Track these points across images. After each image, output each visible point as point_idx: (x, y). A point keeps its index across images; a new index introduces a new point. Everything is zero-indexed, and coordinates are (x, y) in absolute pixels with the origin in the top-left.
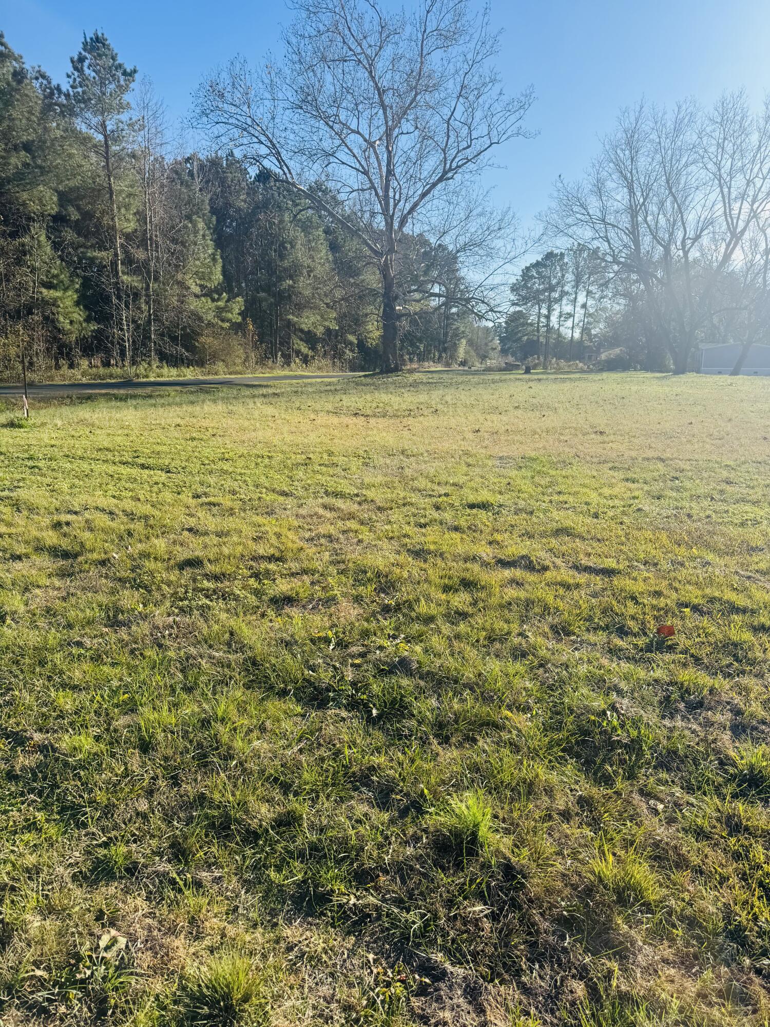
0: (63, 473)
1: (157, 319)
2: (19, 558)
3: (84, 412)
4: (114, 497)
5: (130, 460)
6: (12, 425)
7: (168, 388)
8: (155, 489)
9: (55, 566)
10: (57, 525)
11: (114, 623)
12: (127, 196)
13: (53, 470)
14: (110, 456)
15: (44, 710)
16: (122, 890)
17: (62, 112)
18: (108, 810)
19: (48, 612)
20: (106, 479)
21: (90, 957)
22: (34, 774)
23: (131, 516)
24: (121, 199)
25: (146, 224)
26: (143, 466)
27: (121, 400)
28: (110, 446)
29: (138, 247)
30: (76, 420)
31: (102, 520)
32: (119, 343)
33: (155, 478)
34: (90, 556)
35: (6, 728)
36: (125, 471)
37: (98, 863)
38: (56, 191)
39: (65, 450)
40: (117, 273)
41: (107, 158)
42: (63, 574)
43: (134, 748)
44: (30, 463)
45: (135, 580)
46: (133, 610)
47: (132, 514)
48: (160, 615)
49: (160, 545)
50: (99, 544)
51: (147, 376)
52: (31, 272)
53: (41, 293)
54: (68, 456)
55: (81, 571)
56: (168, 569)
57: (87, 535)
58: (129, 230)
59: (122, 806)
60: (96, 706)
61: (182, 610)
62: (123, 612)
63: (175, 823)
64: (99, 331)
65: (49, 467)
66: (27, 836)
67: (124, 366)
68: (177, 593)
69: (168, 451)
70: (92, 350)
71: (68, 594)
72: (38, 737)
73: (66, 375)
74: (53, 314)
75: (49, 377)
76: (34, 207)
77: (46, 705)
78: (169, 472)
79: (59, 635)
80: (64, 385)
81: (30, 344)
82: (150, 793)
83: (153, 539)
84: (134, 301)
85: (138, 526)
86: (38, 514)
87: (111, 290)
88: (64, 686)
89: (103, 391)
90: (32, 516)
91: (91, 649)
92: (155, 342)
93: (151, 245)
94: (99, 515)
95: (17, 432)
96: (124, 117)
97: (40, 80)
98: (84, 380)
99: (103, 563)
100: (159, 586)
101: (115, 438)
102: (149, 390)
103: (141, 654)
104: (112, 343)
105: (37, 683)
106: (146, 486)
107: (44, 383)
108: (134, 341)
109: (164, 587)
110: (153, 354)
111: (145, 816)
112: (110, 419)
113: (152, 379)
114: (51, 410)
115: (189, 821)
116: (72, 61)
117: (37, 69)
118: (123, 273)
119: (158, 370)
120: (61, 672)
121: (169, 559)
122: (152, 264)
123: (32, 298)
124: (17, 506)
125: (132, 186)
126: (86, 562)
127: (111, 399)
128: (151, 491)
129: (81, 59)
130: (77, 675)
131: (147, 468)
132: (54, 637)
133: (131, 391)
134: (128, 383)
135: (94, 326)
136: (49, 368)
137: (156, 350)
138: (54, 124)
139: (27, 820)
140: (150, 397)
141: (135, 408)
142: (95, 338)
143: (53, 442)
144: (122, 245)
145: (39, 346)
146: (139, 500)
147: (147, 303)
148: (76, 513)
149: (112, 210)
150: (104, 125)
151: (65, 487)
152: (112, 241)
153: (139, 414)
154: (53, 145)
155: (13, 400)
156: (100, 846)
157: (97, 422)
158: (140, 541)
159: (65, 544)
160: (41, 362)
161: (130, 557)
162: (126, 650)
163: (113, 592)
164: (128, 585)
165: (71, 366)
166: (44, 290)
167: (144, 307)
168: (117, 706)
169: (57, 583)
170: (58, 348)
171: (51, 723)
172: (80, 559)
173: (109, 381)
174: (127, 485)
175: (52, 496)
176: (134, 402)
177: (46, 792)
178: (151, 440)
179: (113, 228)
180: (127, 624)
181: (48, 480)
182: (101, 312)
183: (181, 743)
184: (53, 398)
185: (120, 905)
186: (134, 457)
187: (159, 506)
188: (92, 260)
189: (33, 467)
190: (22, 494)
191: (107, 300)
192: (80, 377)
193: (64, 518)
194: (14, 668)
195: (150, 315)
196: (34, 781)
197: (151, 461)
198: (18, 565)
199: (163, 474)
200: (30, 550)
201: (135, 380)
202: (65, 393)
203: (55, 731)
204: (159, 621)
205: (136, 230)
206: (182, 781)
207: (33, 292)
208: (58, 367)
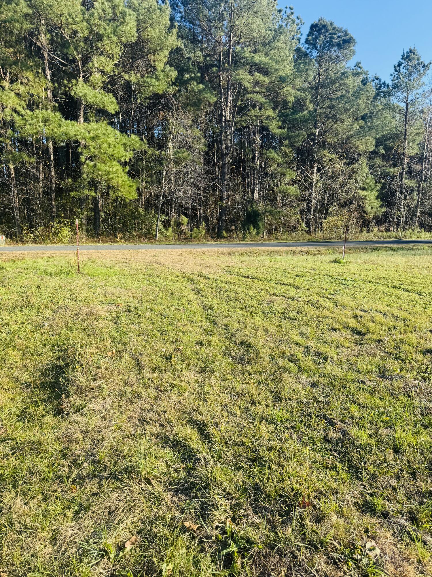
0: (360, 289)
1: (422, 204)
2: (335, 330)
3: (373, 256)
4: (387, 305)
5: (397, 286)
6: (335, 261)
7: (423, 244)
8: (411, 304)
9: (353, 338)
10: (355, 317)
11: (383, 376)
12: (415, 136)
13: (355, 287)
14: (386, 282)
15: (344, 411)
16: (379, 523)
17: (385, 95)
18: (374, 477)
19: (348, 361)
20: (383, 295)
21: (361, 550)
22: (337, 442)
23: (396, 318)
24: (411, 137)
25: (424, 149)
26: (405, 290)
27: (394, 250)
28: (387, 277)
29: (417, 163)
30: (368, 261)
31: (380, 318)
32: (397, 218)
33: (412, 298)
34: (372, 336)
35: (325, 415)
36: (394, 291)
37: (366, 503)
38: (375, 138)
39: (362, 277)
40: (402, 179)
41: (406, 116)
42: (357, 343)
43: (391, 449)
44: (343, 282)
45: (396, 355)
46: (394, 371)
47: (397, 317)
48: (410, 378)
49: (413, 337)
50: (377, 331)
51: (411, 237)
52: (355, 182)
53: (359, 193)
54: (363, 280)
55: (366, 343)
56: (416, 352)
57: (370, 325)
58: (413, 154)
59: (382, 479)
60: (370, 418)
61: (424, 379)
62: (388, 371)
63: (412, 500)
64: (387, 212)
65: (353, 285)
66: (332, 472)
67: (398, 231)
68: (421, 368)
69: (421, 282)
70: (381, 222)
71: (359, 354)
72: (340, 424)
73: (366, 235)
74: (363, 203)
75: (356, 237)
76: (362, 148)
77: (345, 410)
78: (420, 295)
79: (353, 375)
80: (364, 242)
81: (349, 220)
82: (398, 477)
83: (408, 333)
84: (410, 194)
85: (400, 324)
86: (346, 309)
87: (397, 189)
88: (354, 402)
89: (385, 245)
90: (343, 310)
91: (370, 386)
92: (419, 218)
93: (425, 161)
94: (378, 314)
95: (337, 265)
96: (420, 91)
97: (376, 81)
98: (375, 239)
99: (379, 341)
100: (410, 361)
101: (390, 272)
102: (411, 245)
103: (397, 398)
104: (393, 219)
105: (341, 397)
106: (406, 302)
107: (353, 240)
108: (406, 217)
109: (413, 362)
110: (416, 224)
111: (395, 489)
112: (388, 261)
113: (414, 239)
114: (356, 255)
115: (421, 503)
116: (395, 67)
117: (375, 75)
118: (406, 179)
119: (418, 234)
120: (353, 395)
121: (417, 347)
122: (424, 172)
123: (354, 195)
124: (336, 303)
125: (418, 129)
126: (370, 339)
127: (388, 250)
128: (409, 305)
129: (399, 65)
130: (361, 398)
131: (407, 291)
132: (351, 375)
133: (401, 246)
134: (399, 241)
135: (384, 210)
136: (357, 232)
137: (419, 222)
138: (379, 103)
139: (333, 465)
140: (412, 249)
141: (403, 255)
142: (384, 216)
143: (356, 272)
144: (407, 163)
145: (354, 221)
146: (401, 309)
147: (418, 195)
148: (366, 311)
149: (405, 144)
150: (407, 98)
151: (361, 296)
152: (402, 161)
153: (404, 259)
154: (377, 114)
155: (337, 249)
156: (368, 494)
157: (380, 263)
158: (401, 333)
159: (359, 327)
160: (353, 228)
161: (394, 341)
162: (389, 393)
163: (383, 359)
164: (392, 356)
165: (368, 231)
166: (360, 191)
167: (415, 197)
168: (382, 422)
169: (353, 346)
170: (363, 222)
171: (347, 420)
172: (366, 337)
173: (388, 239)
174: (395, 300)
175: (353, 301)
176: (402, 252)
177: (343, 454)
178: (411, 275)
179: (404, 154)
180: (390, 378)
181: (352, 292)
182: (389, 201)
183: (419, 457)
184: (357, 248)
185: (378, 531)
186: (400, 284)
187: (413, 315)
188: (389, 173)
189: (345, 284)
190: (339, 297)
191: (394, 193)
192: (372, 237)
193: (360, 313)
194: (330, 386)
195: (418, 202)
196: (337, 446)
197: (410, 288)
198: (334, 334)
199: (417, 296)
200: (341, 327)
201: (404, 240)
202: (364, 245)
203: (348, 425)
204: (410, 381)
205: (417, 154)
206: (418, 478)
207: (355, 193)
208: (361, 231)
